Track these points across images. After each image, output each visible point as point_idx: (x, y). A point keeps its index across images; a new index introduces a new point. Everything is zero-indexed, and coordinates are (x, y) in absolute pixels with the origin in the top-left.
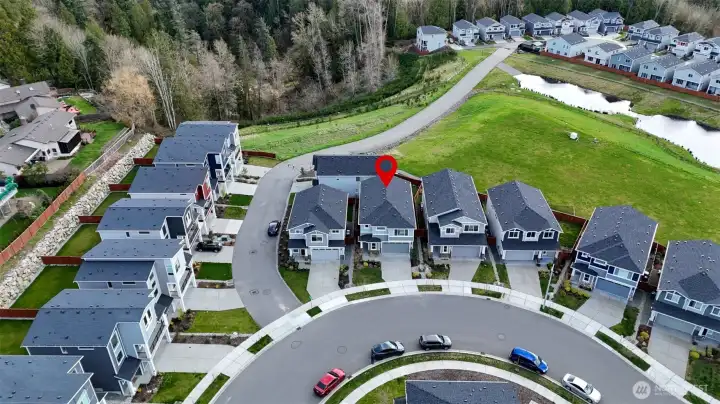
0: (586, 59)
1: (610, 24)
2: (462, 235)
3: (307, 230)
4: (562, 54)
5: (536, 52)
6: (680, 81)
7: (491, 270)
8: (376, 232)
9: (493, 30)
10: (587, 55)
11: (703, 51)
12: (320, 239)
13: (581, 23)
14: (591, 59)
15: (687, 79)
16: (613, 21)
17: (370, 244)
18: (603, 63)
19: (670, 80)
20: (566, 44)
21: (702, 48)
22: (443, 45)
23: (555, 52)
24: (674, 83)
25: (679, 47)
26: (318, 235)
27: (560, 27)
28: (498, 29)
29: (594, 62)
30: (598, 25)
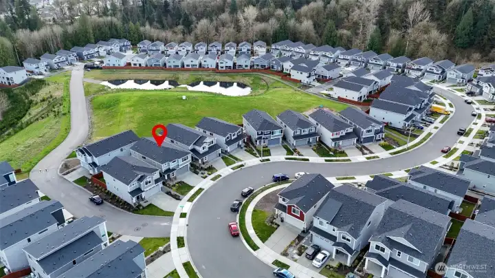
0: (132, 65)
1: (124, 46)
2: (209, 148)
3: (141, 179)
4: (117, 65)
5: (98, 68)
6: (187, 66)
7: (228, 159)
8: (172, 165)
9: (58, 61)
10: (132, 63)
11: (183, 50)
12: (150, 182)
13: (109, 48)
14: (135, 64)
15: (190, 64)
16: (125, 44)
17: (171, 174)
18: (143, 65)
19: (183, 66)
20: (117, 59)
21: (181, 49)
22: (26, 77)
23: (111, 65)
24: (185, 67)
25: (170, 50)
26: (148, 180)
27: (98, 52)
28: (61, 60)
29: (138, 66)
30: (119, 48)
